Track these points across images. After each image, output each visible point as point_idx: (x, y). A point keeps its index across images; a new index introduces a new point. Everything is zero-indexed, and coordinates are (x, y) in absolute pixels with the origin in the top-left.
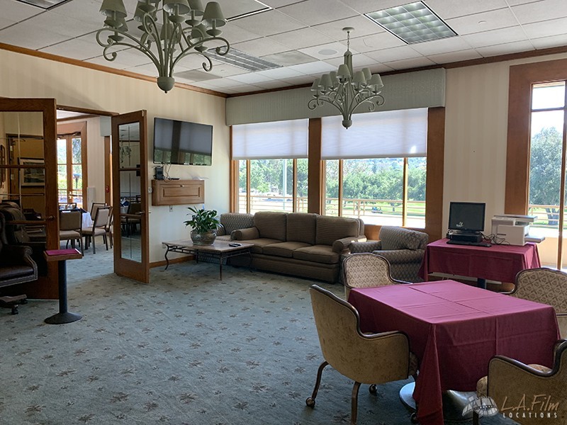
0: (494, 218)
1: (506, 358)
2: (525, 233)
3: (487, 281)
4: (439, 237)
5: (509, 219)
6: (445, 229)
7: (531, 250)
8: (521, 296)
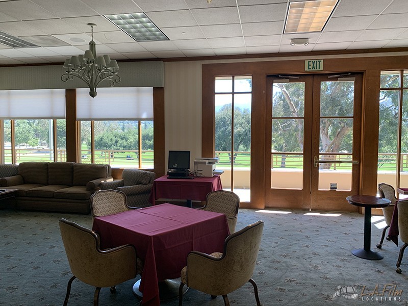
0: (195, 161)
1: (199, 252)
2: (213, 169)
3: (192, 201)
4: (163, 174)
5: (204, 161)
6: (167, 169)
7: (216, 180)
8: (209, 209)
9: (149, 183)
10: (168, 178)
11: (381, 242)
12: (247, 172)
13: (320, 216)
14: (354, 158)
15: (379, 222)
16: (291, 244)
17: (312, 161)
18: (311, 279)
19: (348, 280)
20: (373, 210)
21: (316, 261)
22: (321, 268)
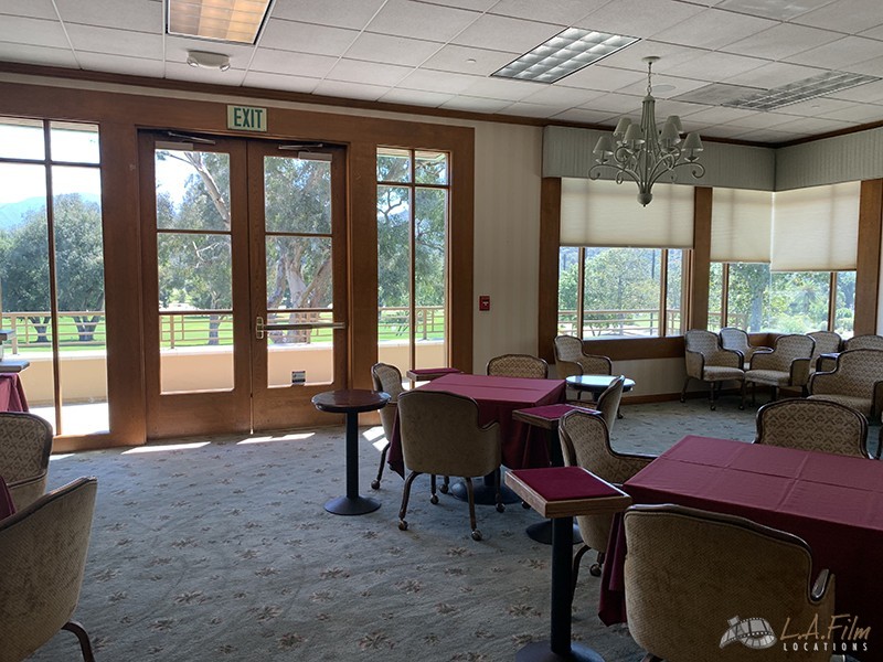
11: (379, 477)
12: (98, 360)
13: (270, 443)
14: (336, 318)
15: (376, 437)
16: (199, 513)
17: (251, 327)
18: (236, 582)
19: (312, 566)
20: (363, 418)
21: (251, 541)
22: (261, 554)
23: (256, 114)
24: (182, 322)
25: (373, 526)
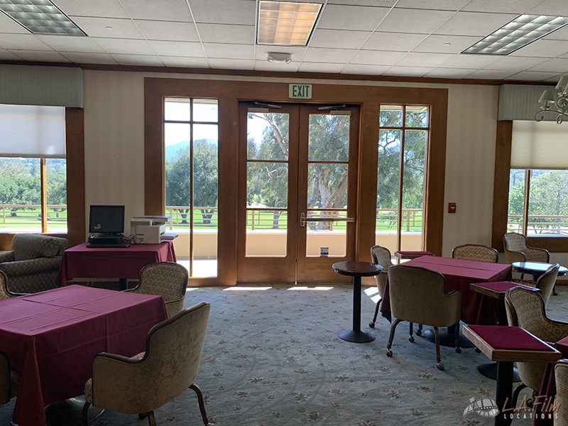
0: (133, 220)
2: (161, 232)
5: (147, 220)
6: (88, 234)
7: (165, 248)
9: (57, 255)
10: (87, 247)
11: (374, 320)
12: (213, 235)
13: (306, 291)
14: (349, 215)
15: (373, 294)
16: (265, 330)
17: (298, 219)
18: (284, 375)
19: (330, 371)
20: (364, 280)
21: (293, 351)
22: (299, 360)
23: (305, 88)
24: (259, 215)
25: (369, 352)
